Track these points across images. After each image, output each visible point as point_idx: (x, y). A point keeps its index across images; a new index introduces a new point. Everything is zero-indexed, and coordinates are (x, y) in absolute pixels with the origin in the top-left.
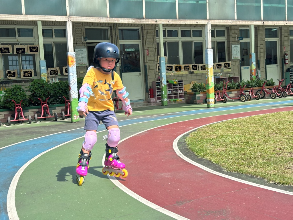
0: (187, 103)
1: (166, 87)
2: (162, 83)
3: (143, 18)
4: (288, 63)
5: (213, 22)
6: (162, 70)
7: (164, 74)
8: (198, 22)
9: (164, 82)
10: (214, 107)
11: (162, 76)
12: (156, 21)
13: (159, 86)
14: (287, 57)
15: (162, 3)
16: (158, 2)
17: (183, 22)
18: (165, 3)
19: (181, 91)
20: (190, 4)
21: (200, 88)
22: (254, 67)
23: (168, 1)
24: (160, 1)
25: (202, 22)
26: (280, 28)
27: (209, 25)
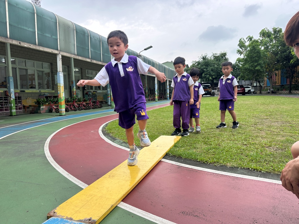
0: (31, 114)
1: (14, 101)
2: (11, 97)
3: (7, 38)
4: (86, 89)
6: (11, 87)
7: (12, 90)
9: (13, 96)
10: (65, 115)
11: (11, 92)
12: (20, 43)
13: (2, 101)
15: (24, 29)
16: (21, 28)
17: (41, 49)
18: (27, 30)
19: (20, 105)
20: (46, 36)
21: (43, 102)
22: (75, 90)
23: (29, 29)
24: (22, 27)
25: (55, 52)
26: (81, 69)
27: (60, 55)
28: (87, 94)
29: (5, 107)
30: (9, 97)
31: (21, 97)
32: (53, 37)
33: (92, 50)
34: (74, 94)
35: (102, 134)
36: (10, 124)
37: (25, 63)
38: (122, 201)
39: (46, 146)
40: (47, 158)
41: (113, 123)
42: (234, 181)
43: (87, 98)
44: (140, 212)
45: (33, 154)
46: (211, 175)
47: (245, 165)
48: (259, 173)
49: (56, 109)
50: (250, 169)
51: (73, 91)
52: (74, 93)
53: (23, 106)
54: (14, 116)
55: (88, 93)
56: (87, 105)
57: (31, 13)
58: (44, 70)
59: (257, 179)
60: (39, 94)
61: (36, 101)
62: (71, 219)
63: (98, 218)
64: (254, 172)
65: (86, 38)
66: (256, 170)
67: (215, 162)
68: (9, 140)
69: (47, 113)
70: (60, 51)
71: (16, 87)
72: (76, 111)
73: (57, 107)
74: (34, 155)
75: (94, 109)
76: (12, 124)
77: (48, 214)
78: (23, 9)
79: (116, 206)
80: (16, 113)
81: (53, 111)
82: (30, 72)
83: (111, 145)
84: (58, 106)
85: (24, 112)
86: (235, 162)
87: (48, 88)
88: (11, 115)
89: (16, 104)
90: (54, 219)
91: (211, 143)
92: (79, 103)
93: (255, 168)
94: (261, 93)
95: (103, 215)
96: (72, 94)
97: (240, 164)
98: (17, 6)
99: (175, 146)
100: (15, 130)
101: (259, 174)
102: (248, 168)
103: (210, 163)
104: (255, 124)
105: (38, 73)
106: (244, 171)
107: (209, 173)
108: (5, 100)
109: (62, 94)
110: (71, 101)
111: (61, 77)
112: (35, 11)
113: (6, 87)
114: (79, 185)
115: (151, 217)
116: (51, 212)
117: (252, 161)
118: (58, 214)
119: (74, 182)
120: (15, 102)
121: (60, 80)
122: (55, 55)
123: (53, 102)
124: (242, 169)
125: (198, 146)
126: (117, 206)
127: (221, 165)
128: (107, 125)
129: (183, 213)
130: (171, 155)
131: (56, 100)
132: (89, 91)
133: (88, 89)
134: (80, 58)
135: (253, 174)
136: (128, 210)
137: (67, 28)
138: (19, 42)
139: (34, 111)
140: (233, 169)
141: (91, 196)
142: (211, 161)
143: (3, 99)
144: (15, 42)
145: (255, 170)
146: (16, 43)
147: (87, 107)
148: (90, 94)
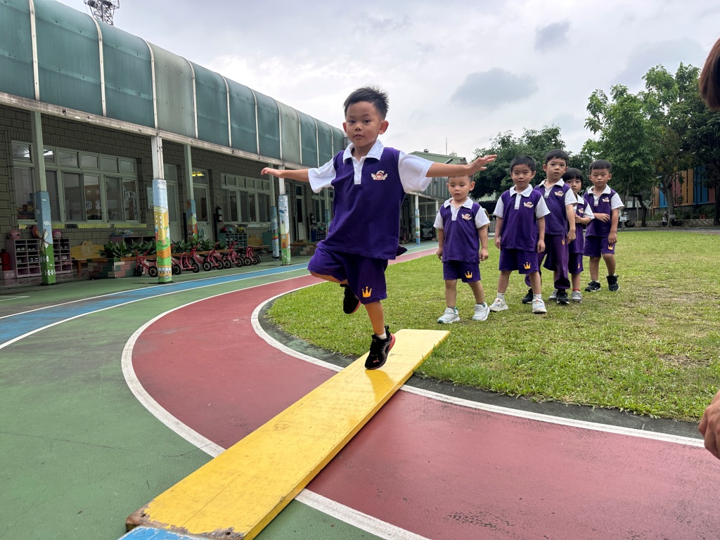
0: (91, 279)
1: (53, 249)
2: (43, 241)
3: (35, 99)
4: (221, 221)
5: (164, 134)
6: (44, 217)
7: (47, 224)
8: (141, 129)
9: (48, 239)
10: (171, 282)
11: (44, 228)
12: (64, 111)
13: (23, 249)
14: (220, 212)
15: (73, 78)
16: (67, 76)
17: (115, 124)
18: (80, 80)
19: (65, 258)
20: (125, 94)
21: (119, 250)
22: (194, 222)
23: (85, 79)
24: (70, 74)
25: (148, 131)
26: (210, 172)
27: (158, 138)
28: (223, 231)
29: (30, 264)
30: (41, 241)
31: (67, 240)
32: (143, 96)
33: (234, 125)
34: (193, 233)
35: (260, 327)
36: (41, 303)
37: (76, 158)
38: (306, 487)
39: (126, 357)
40: (128, 383)
41: (286, 298)
42: (582, 439)
43: (223, 240)
44: (350, 513)
45: (94, 375)
46: (524, 423)
47: (608, 399)
48: (642, 419)
49: (150, 268)
50: (622, 409)
51: (191, 226)
52: (192, 230)
53: (73, 262)
54: (52, 284)
55: (226, 230)
56: (225, 259)
57: (91, 39)
58: (123, 175)
59: (637, 435)
60: (110, 233)
61: (103, 249)
62: (184, 531)
63: (250, 529)
64: (630, 418)
65: (221, 96)
66: (635, 413)
67: (533, 394)
68: (38, 342)
69: (128, 278)
70: (159, 128)
71: (55, 217)
72: (197, 272)
73: (152, 264)
74: (98, 378)
75: (240, 266)
76: (46, 303)
77: (129, 518)
78: (71, 32)
79: (291, 499)
80: (57, 278)
81: (143, 273)
82: (89, 180)
83: (279, 352)
84: (155, 261)
85: (74, 276)
86: (583, 392)
87: (131, 218)
88: (44, 283)
89: (55, 256)
90: (144, 532)
91: (524, 347)
92: (204, 253)
93: (632, 406)
94: (644, 225)
95: (261, 521)
96: (189, 232)
97: (596, 398)
98: (58, 24)
99: (435, 353)
100: (53, 319)
101: (643, 422)
102: (616, 408)
103: (523, 395)
104: (631, 301)
105: (108, 184)
106: (606, 415)
107: (521, 420)
108: (29, 247)
109: (165, 233)
110: (186, 249)
111: (161, 191)
112: (100, 36)
113: (32, 216)
114: (204, 449)
115: (377, 526)
116: (136, 515)
117: (626, 390)
118: (151, 520)
119: (192, 442)
120: (54, 252)
121: (158, 199)
122: (148, 140)
123: (143, 251)
124: (601, 408)
125: (492, 354)
126: (294, 499)
127: (550, 399)
128: (270, 304)
129: (455, 517)
130: (426, 376)
131: (150, 246)
132: (229, 223)
133: (226, 220)
134: (206, 146)
135: (629, 422)
136: (321, 508)
137: (175, 74)
138: (62, 108)
139: (99, 272)
140: (578, 410)
141: (233, 474)
142: (525, 390)
143: (27, 244)
144: (52, 110)
145: (632, 411)
146: (56, 113)
147: (224, 264)
148: (230, 232)
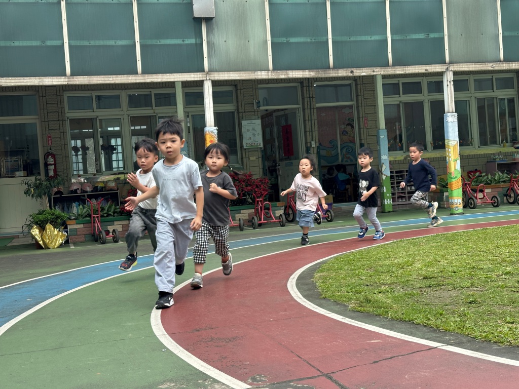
1: (389, 181)
2: (382, 173)
5: (456, 67)
6: (382, 152)
7: (385, 157)
11: (382, 161)
12: (352, 72)
15: (361, 41)
18: (368, 41)
23: (372, 39)
24: (359, 38)
27: (449, 72)
32: (432, 35)
54: (389, 212)
78: (360, 3)
121: (448, 132)
138: (350, 70)
146: (345, 74)
